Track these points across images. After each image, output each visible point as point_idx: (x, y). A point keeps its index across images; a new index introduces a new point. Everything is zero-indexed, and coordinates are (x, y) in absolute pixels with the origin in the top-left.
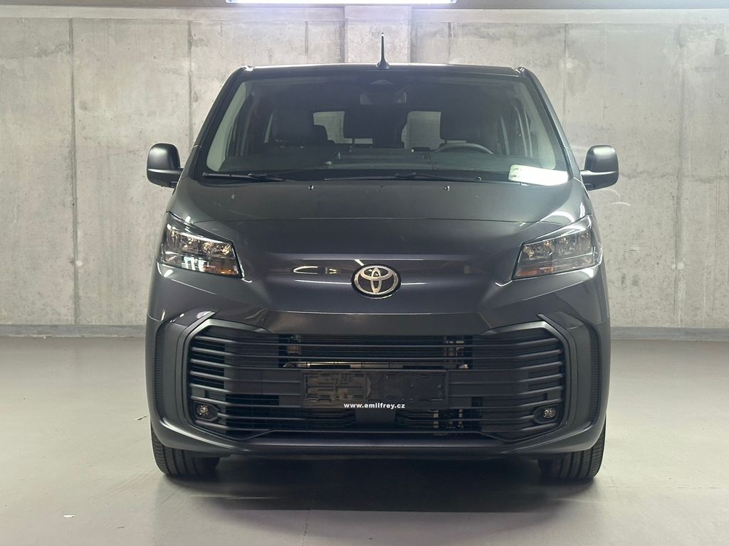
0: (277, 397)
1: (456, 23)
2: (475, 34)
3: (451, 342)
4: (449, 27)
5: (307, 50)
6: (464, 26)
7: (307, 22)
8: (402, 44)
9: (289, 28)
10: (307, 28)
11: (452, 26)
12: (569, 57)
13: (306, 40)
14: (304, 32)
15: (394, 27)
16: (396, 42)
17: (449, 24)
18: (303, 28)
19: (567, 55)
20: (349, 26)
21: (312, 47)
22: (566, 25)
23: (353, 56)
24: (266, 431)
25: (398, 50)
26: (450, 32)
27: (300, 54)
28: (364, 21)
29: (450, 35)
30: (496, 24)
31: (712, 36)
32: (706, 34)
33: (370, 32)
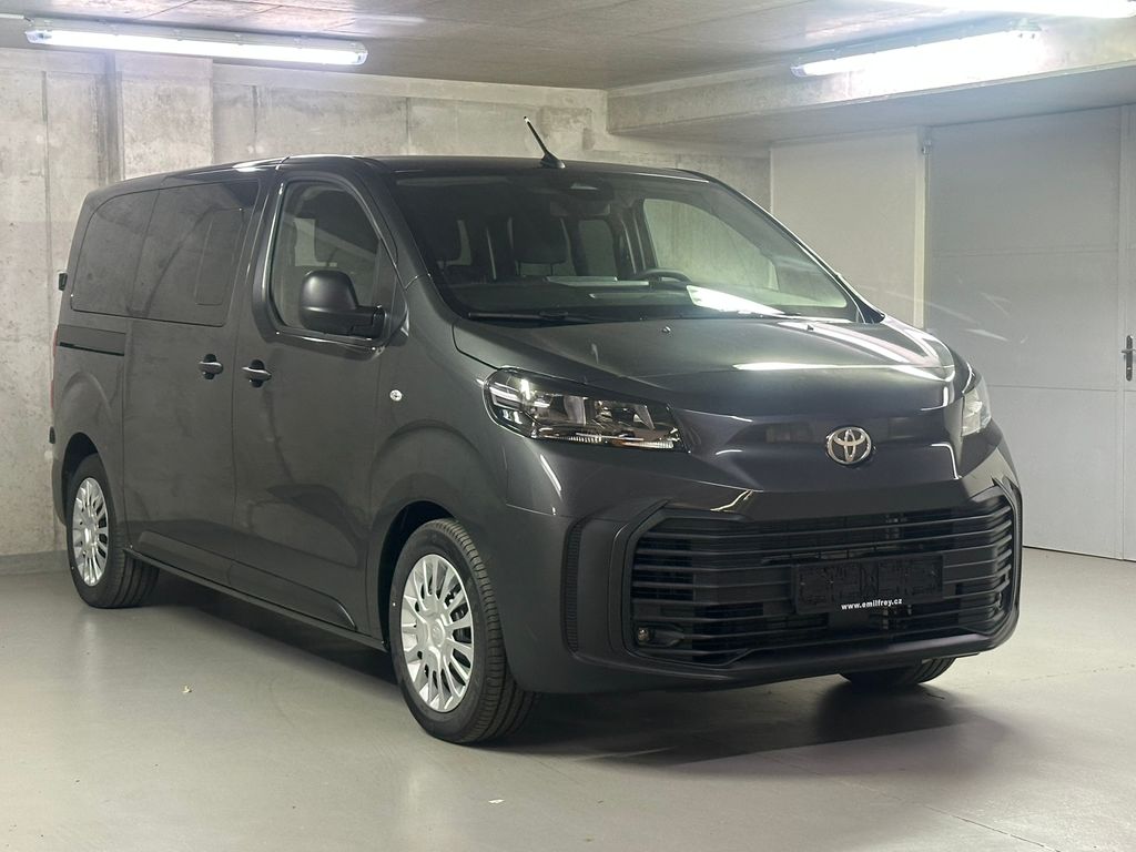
0: (761, 605)
1: (263, 89)
2: (290, 106)
3: (896, 520)
4: (255, 92)
5: (45, 118)
6: (274, 92)
7: (44, 73)
8: (202, 115)
9: (17, 81)
10: (44, 83)
11: (258, 90)
12: (413, 144)
13: (45, 101)
14: (40, 88)
15: (190, 89)
16: (193, 110)
17: (254, 87)
18: (39, 81)
19: (410, 141)
20: (124, 84)
21: (53, 112)
22: (408, 99)
23: (131, 131)
24: (745, 652)
25: (196, 123)
26: (255, 98)
27: (35, 122)
28: (146, 78)
29: (255, 105)
30: (317, 92)
31: (579, 125)
32: (571, 121)
33: (155, 94)
